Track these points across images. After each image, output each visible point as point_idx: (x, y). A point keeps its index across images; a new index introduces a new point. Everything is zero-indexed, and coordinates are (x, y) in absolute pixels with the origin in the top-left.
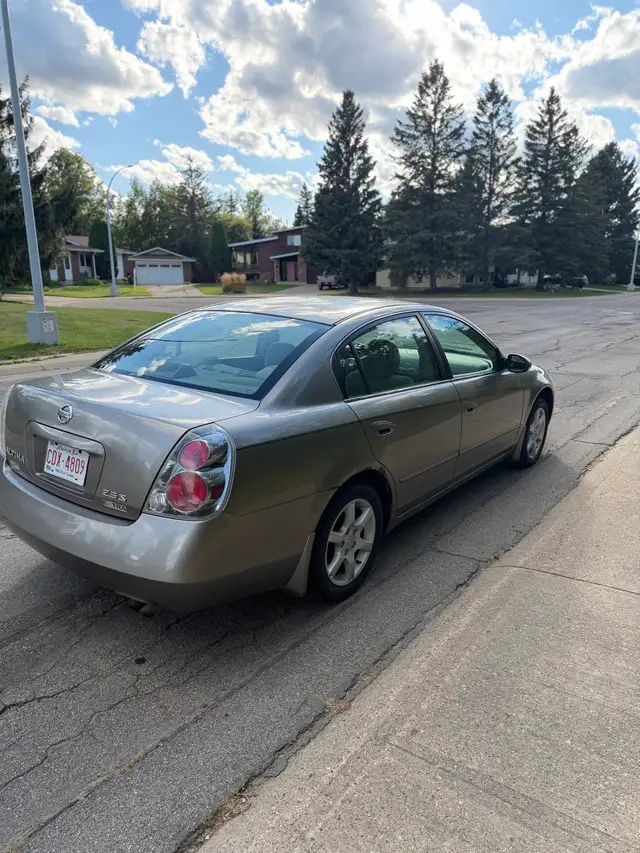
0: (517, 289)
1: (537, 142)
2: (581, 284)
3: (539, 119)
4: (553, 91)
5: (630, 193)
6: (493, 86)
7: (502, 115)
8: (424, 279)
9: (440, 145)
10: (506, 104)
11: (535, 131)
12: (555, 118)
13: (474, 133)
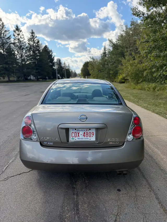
0: (31, 80)
1: (30, 43)
2: (46, 79)
3: (30, 37)
4: (32, 31)
5: (52, 58)
6: (17, 26)
7: (21, 34)
8: (5, 78)
9: (4, 41)
10: (22, 32)
11: (30, 40)
12: (34, 38)
13: (14, 39)
